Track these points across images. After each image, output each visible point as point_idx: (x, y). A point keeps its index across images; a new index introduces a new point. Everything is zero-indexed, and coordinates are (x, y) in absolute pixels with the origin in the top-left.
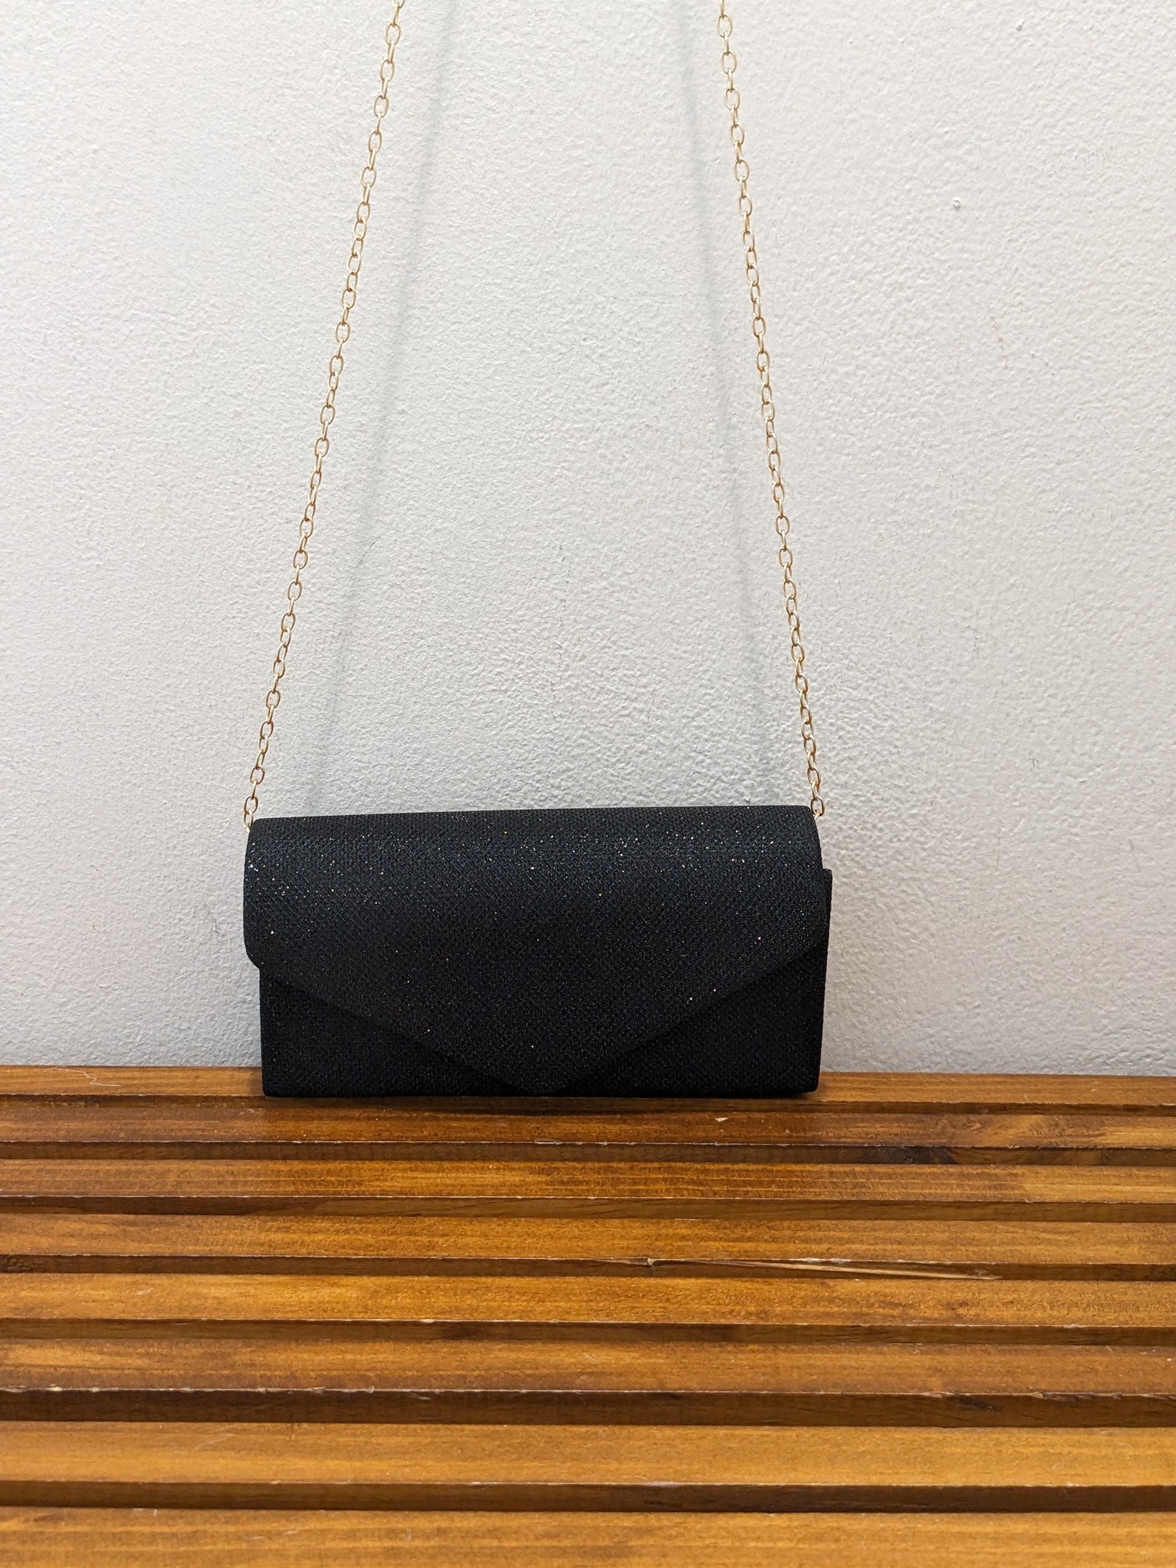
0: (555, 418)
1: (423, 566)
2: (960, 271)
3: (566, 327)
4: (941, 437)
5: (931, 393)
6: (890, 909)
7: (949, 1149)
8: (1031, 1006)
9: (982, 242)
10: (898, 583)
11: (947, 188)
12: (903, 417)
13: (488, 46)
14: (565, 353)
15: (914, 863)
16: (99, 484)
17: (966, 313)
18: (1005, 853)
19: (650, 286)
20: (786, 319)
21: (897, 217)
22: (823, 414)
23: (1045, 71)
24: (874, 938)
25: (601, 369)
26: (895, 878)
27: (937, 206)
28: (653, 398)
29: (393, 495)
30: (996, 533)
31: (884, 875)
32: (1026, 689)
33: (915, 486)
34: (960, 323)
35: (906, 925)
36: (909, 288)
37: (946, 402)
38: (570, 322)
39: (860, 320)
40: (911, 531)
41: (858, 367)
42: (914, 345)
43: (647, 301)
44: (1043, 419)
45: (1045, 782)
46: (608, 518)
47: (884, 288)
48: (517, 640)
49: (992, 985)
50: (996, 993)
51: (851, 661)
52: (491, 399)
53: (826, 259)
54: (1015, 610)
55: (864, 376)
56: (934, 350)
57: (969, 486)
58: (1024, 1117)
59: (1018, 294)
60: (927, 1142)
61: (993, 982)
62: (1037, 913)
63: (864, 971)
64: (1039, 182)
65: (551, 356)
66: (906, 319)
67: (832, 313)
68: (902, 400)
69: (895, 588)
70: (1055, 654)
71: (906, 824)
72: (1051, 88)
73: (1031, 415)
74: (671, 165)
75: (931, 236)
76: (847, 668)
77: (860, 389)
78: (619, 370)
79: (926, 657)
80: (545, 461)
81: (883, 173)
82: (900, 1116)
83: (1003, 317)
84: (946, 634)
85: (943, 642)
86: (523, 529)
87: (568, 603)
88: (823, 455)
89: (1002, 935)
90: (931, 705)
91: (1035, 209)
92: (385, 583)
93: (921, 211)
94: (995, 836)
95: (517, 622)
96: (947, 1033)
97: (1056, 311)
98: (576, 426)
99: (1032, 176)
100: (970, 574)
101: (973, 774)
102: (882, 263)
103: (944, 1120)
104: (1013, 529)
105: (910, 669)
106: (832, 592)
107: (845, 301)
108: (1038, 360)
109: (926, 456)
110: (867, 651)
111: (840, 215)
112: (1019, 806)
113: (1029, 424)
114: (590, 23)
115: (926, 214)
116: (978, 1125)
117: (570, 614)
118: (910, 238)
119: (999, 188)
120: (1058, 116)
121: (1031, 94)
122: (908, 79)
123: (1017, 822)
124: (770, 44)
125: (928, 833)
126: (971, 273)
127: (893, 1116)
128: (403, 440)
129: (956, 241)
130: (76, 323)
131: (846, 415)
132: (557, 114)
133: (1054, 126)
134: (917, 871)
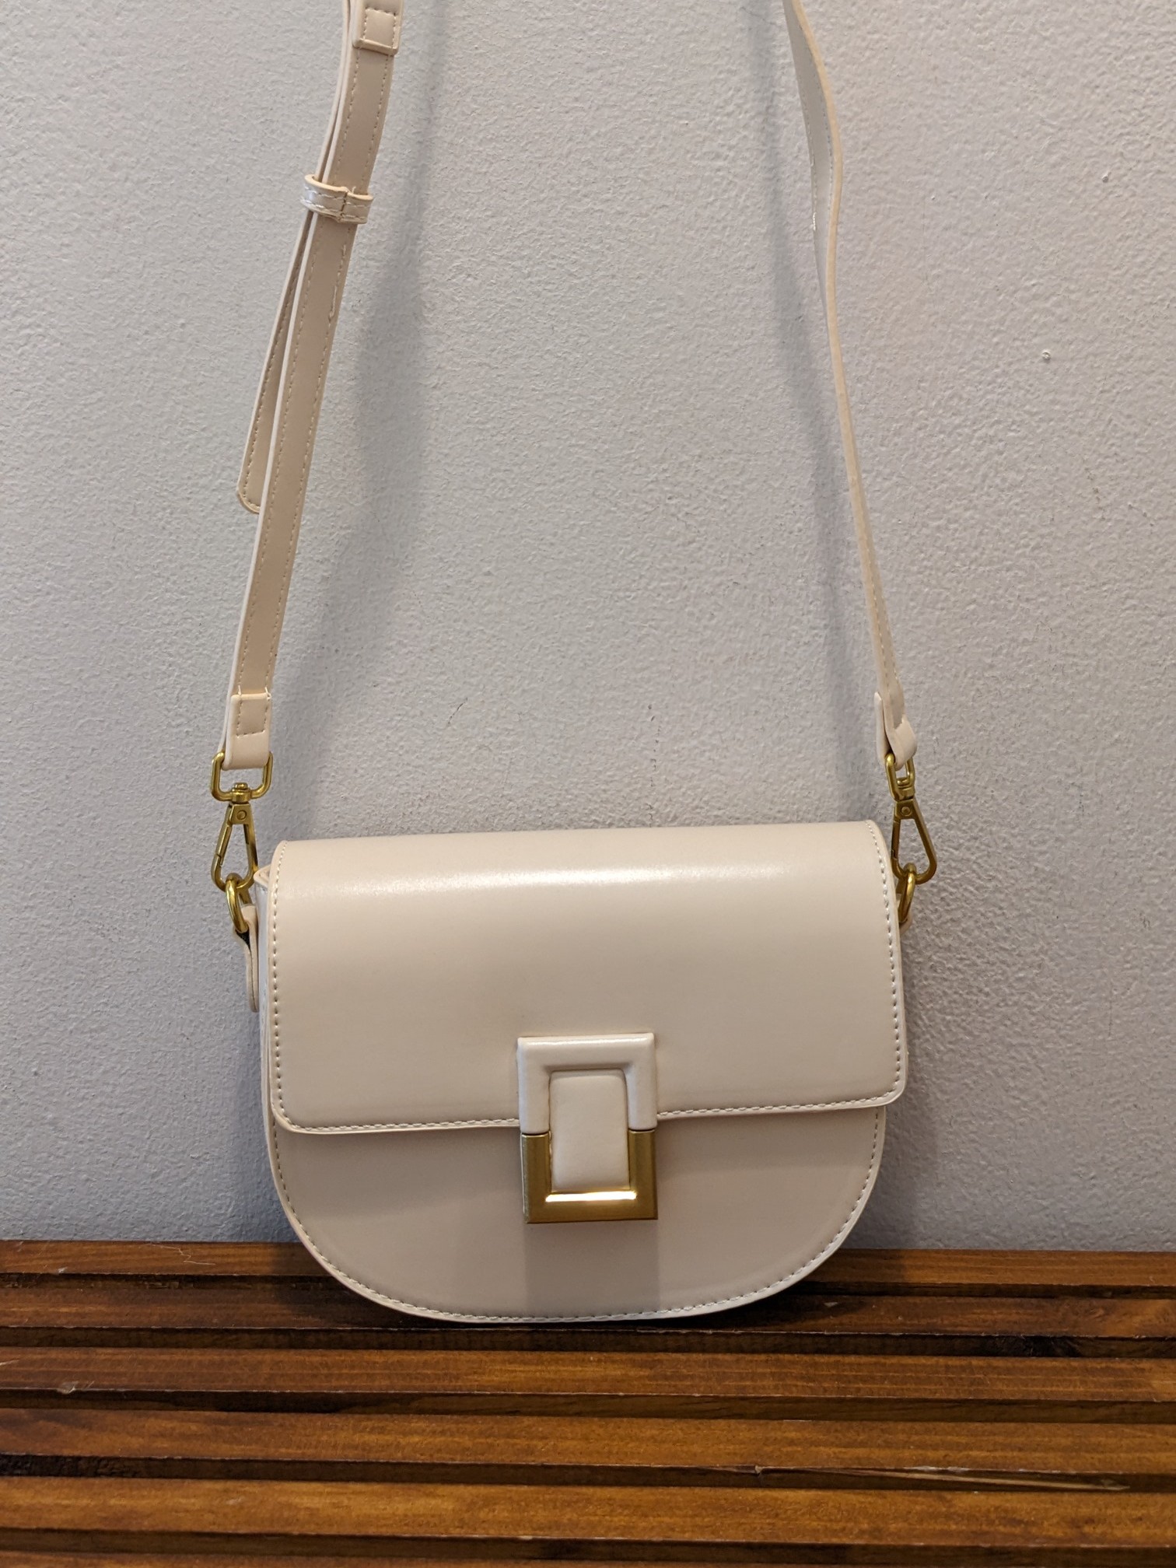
0: (641, 577)
1: (511, 727)
2: (1052, 423)
3: (651, 486)
4: (1038, 591)
5: (1026, 546)
6: (999, 1076)
7: (1071, 1339)
8: (1150, 1177)
9: (1074, 393)
10: (998, 739)
11: (1036, 340)
12: (998, 571)
13: (569, 213)
14: (650, 513)
15: (1023, 1029)
16: (188, 651)
17: (1059, 465)
18: (1117, 1017)
19: (735, 445)
20: (874, 474)
21: (986, 370)
22: (915, 569)
23: (1133, 221)
24: (983, 1107)
25: (688, 527)
26: (1003, 1043)
27: (1026, 358)
28: (739, 556)
29: (480, 657)
30: (1098, 686)
31: (992, 1041)
32: (1134, 847)
33: (1013, 640)
34: (1053, 475)
35: (1015, 1093)
36: (1001, 441)
37: (1042, 555)
38: (656, 481)
39: (950, 474)
40: (1010, 686)
41: (949, 521)
42: (1006, 498)
43: (732, 458)
44: (1142, 571)
45: (1158, 943)
46: (698, 677)
47: (973, 442)
48: (607, 801)
49: (1107, 1155)
50: (1113, 1163)
51: (952, 819)
52: (576, 559)
53: (914, 413)
54: (1120, 766)
55: (956, 530)
56: (1027, 503)
57: (1068, 640)
58: (1151, 1301)
59: (1112, 445)
60: (1048, 1332)
61: (1109, 1152)
62: (1152, 1079)
63: (973, 1141)
64: (1131, 332)
65: (637, 515)
66: (997, 472)
67: (922, 467)
68: (996, 553)
69: (996, 745)
70: (1165, 811)
71: (1013, 987)
72: (1141, 238)
73: (1130, 567)
74: (753, 325)
75: (1021, 388)
76: (948, 828)
77: (953, 543)
78: (704, 528)
79: (1029, 815)
80: (632, 620)
81: (970, 327)
82: (1018, 1300)
83: (1098, 468)
84: (1050, 791)
85: (1046, 800)
86: (612, 688)
87: (657, 764)
88: (915, 611)
89: (1118, 1102)
90: (1036, 864)
91: (1128, 359)
92: (473, 745)
93: (1010, 364)
94: (1106, 999)
95: (606, 783)
96: (1062, 1205)
97: (1153, 461)
98: (662, 584)
99: (1123, 327)
100: (1073, 729)
101: (1082, 936)
102: (971, 417)
103: (1066, 1305)
104: (1116, 682)
105: (1013, 828)
106: (930, 749)
107: (934, 455)
108: (1136, 511)
109: (1023, 609)
110: (968, 810)
111: (927, 369)
112: (1131, 968)
113: (1129, 576)
114: (671, 188)
115: (1014, 367)
116: (1101, 1312)
117: (660, 774)
118: (1000, 390)
119: (1091, 337)
120: (1148, 266)
121: (1120, 244)
122: (994, 233)
123: (1130, 984)
124: (851, 203)
125: (1037, 997)
126: (1063, 425)
127: (1011, 1300)
128: (489, 602)
129: (1048, 392)
130: (165, 493)
131: (938, 569)
132: (638, 277)
133: (1145, 276)
134: (1026, 1037)
